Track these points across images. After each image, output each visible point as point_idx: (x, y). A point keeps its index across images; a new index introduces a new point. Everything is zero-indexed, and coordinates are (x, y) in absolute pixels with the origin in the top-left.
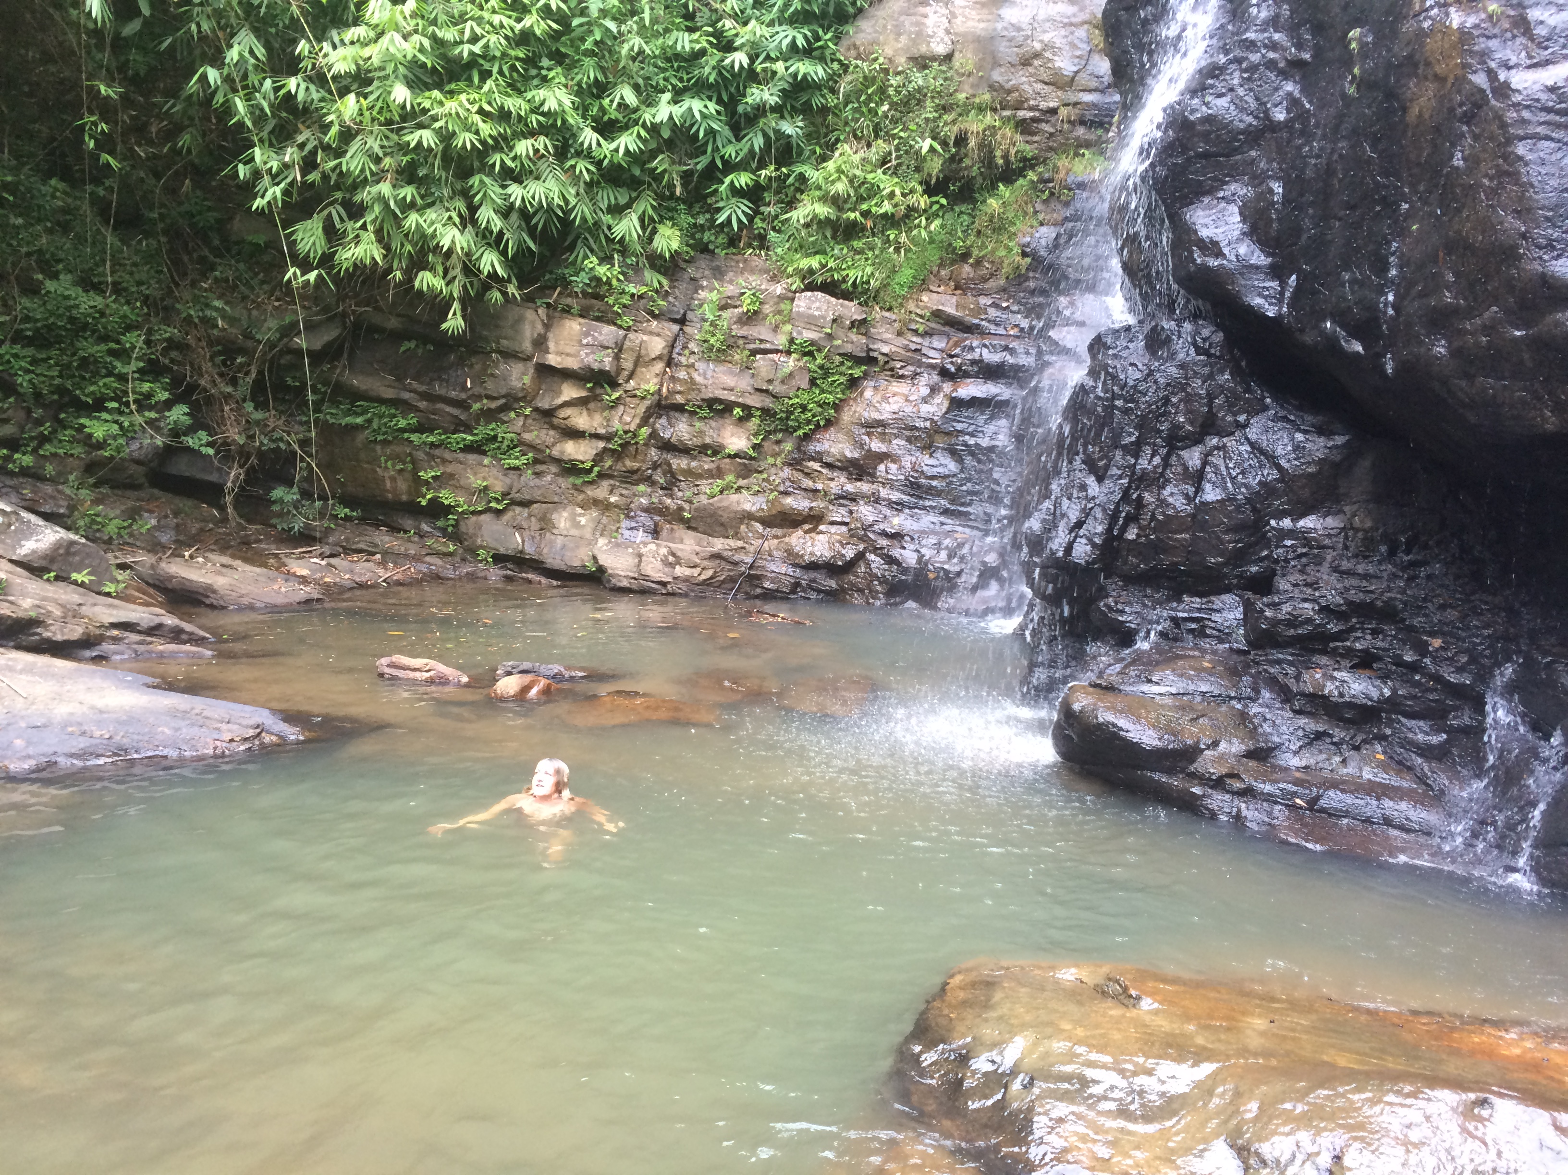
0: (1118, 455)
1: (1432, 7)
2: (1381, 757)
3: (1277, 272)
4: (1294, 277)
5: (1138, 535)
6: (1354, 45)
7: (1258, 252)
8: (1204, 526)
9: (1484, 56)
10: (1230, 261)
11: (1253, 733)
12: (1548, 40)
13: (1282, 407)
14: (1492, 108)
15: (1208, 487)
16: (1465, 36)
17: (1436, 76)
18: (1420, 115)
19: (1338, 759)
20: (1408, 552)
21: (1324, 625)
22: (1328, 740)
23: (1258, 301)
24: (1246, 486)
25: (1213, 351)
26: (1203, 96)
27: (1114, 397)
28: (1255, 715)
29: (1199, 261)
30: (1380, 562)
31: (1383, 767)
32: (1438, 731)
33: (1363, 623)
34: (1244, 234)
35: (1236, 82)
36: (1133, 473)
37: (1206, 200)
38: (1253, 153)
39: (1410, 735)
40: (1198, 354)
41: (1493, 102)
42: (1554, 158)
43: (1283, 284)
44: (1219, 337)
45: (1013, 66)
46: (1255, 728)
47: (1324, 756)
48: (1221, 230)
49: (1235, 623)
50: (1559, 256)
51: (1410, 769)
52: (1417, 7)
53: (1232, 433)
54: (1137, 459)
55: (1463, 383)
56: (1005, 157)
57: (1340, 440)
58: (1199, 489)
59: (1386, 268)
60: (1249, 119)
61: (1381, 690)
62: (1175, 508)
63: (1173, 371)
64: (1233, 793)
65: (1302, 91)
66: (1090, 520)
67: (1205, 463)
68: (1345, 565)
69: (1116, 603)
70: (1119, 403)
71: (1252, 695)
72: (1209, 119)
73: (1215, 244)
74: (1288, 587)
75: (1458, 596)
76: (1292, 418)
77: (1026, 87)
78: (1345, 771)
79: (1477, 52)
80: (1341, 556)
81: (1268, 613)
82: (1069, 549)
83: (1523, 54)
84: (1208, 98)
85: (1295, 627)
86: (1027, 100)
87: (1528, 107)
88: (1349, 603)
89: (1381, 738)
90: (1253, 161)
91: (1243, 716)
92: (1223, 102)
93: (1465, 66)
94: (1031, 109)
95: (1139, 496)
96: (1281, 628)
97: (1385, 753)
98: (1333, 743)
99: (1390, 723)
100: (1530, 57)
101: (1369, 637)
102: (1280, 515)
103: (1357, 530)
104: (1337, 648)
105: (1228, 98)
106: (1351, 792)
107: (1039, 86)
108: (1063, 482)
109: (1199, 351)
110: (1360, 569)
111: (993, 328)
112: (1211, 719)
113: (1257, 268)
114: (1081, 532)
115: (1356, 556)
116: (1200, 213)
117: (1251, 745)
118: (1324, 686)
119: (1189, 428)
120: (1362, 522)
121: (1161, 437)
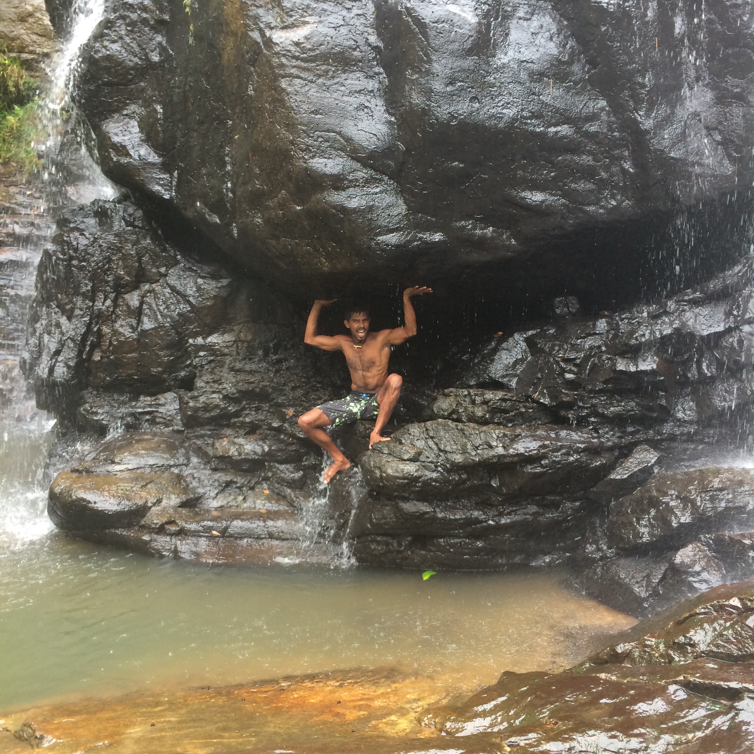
0: (79, 301)
2: (267, 492)
3: (166, 167)
4: (176, 172)
5: (102, 357)
6: (187, 10)
7: (153, 154)
8: (146, 347)
9: (256, 18)
10: (135, 160)
11: (186, 490)
12: (292, 10)
13: (188, 262)
14: (265, 55)
15: (145, 320)
17: (232, 32)
18: (229, 60)
19: (241, 498)
20: (275, 353)
21: (226, 408)
22: (234, 486)
23: (157, 188)
24: (170, 317)
25: (136, 223)
26: (102, 41)
27: (71, 258)
28: (187, 476)
29: (115, 159)
30: (259, 361)
31: (269, 499)
32: (298, 470)
33: (250, 404)
34: (142, 140)
35: (123, 32)
36: (92, 312)
37: (116, 116)
38: (142, 84)
39: (282, 475)
40: (127, 226)
41: (265, 51)
42: (303, 90)
43: (172, 176)
44: (139, 213)
45: (13, 21)
46: (188, 486)
47: (232, 497)
48: (126, 138)
49: (175, 412)
50: (313, 157)
51: (284, 497)
53: (158, 281)
54: (94, 302)
55: (274, 242)
56: (16, 86)
57: (225, 282)
58: (139, 322)
59: (224, 164)
60: (136, 60)
61: (263, 447)
62: (124, 335)
63: (111, 238)
64: (171, 535)
65: (167, 42)
66: (65, 349)
67: (142, 303)
68: (238, 365)
69: (91, 407)
70: (75, 262)
71: (185, 462)
72: (108, 58)
73: (124, 147)
74: (202, 384)
75: (303, 380)
76: (195, 268)
77: (25, 37)
78: (245, 505)
79: (252, 16)
80: (235, 360)
81: (191, 404)
82: (51, 370)
83: (279, 19)
84: (106, 43)
85: (209, 411)
86: (27, 46)
87: (284, 55)
88: (239, 392)
89: (266, 479)
90: (143, 90)
91: (179, 477)
92: (116, 47)
93: (246, 25)
94: (31, 52)
95: (99, 328)
96: (200, 413)
97: (269, 489)
98: (237, 488)
99: (270, 469)
100: (283, 22)
101: (253, 413)
102: (195, 335)
103: (243, 342)
104: (235, 422)
105: (120, 44)
106: (248, 520)
107: (34, 37)
108: (44, 322)
109: (128, 224)
110: (248, 367)
111: (22, 210)
112: (156, 484)
113: (154, 164)
114: (60, 358)
115: (244, 359)
116: (112, 125)
117: (184, 498)
118: (229, 449)
119: (127, 278)
120: (245, 336)
121: (109, 286)
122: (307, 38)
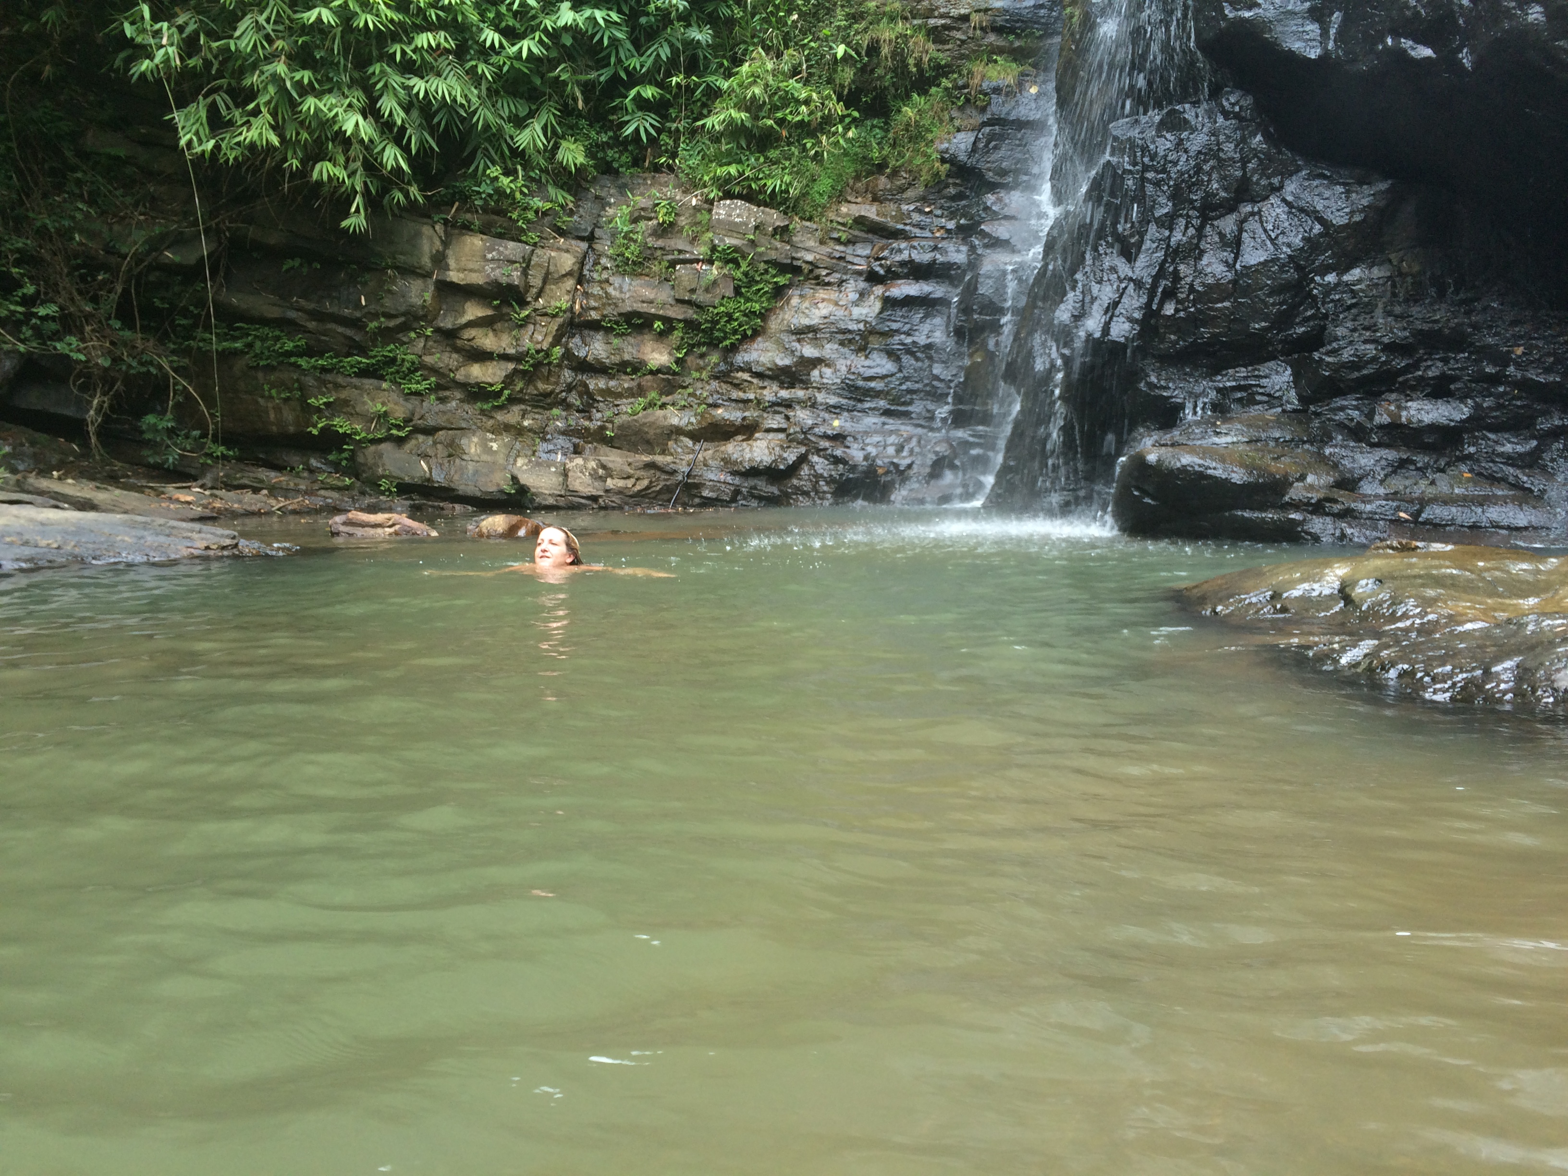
0: (1152, 228)
2: (1468, 475)
3: (1316, 15)
4: (1336, 14)
5: (1177, 311)
8: (1246, 291)
10: (1265, 10)
11: (1335, 468)
13: (1316, 165)
15: (1248, 251)
19: (1426, 482)
20: (1457, 292)
21: (1390, 362)
22: (1413, 467)
23: (1298, 45)
24: (1288, 245)
25: (1243, 115)
27: (1146, 168)
28: (1332, 455)
29: (1230, 16)
30: (1431, 304)
31: (1472, 482)
32: (1527, 439)
33: (1432, 352)
36: (1168, 246)
39: (1498, 448)
40: (1226, 119)
43: (1326, 23)
44: (1248, 101)
46: (1336, 464)
47: (1411, 481)
49: (1285, 386)
51: (1502, 479)
53: (1267, 197)
54: (1171, 232)
56: (919, 64)
57: (1383, 185)
58: (1238, 255)
61: (1462, 410)
62: (1214, 276)
64: (1334, 515)
66: (1125, 299)
67: (1241, 230)
68: (1398, 309)
69: (1158, 381)
70: (1150, 175)
71: (1324, 438)
74: (1344, 333)
76: (1328, 174)
78: (1436, 490)
80: (1392, 303)
82: (1106, 329)
85: (1360, 368)
86: (937, 8)
88: (1415, 335)
89: (1465, 458)
91: (1320, 456)
94: (942, 16)
95: (1175, 268)
96: (1344, 372)
97: (1471, 471)
98: (1418, 469)
99: (1473, 441)
101: (1440, 363)
102: (1324, 270)
103: (1405, 276)
104: (1407, 380)
106: (1450, 505)
109: (1228, 115)
111: (917, 232)
112: (1291, 457)
113: (1295, 13)
114: (1117, 312)
115: (1407, 300)
117: (1336, 478)
118: (1400, 416)
119: (1223, 194)
120: (1410, 267)
121: (1194, 208)
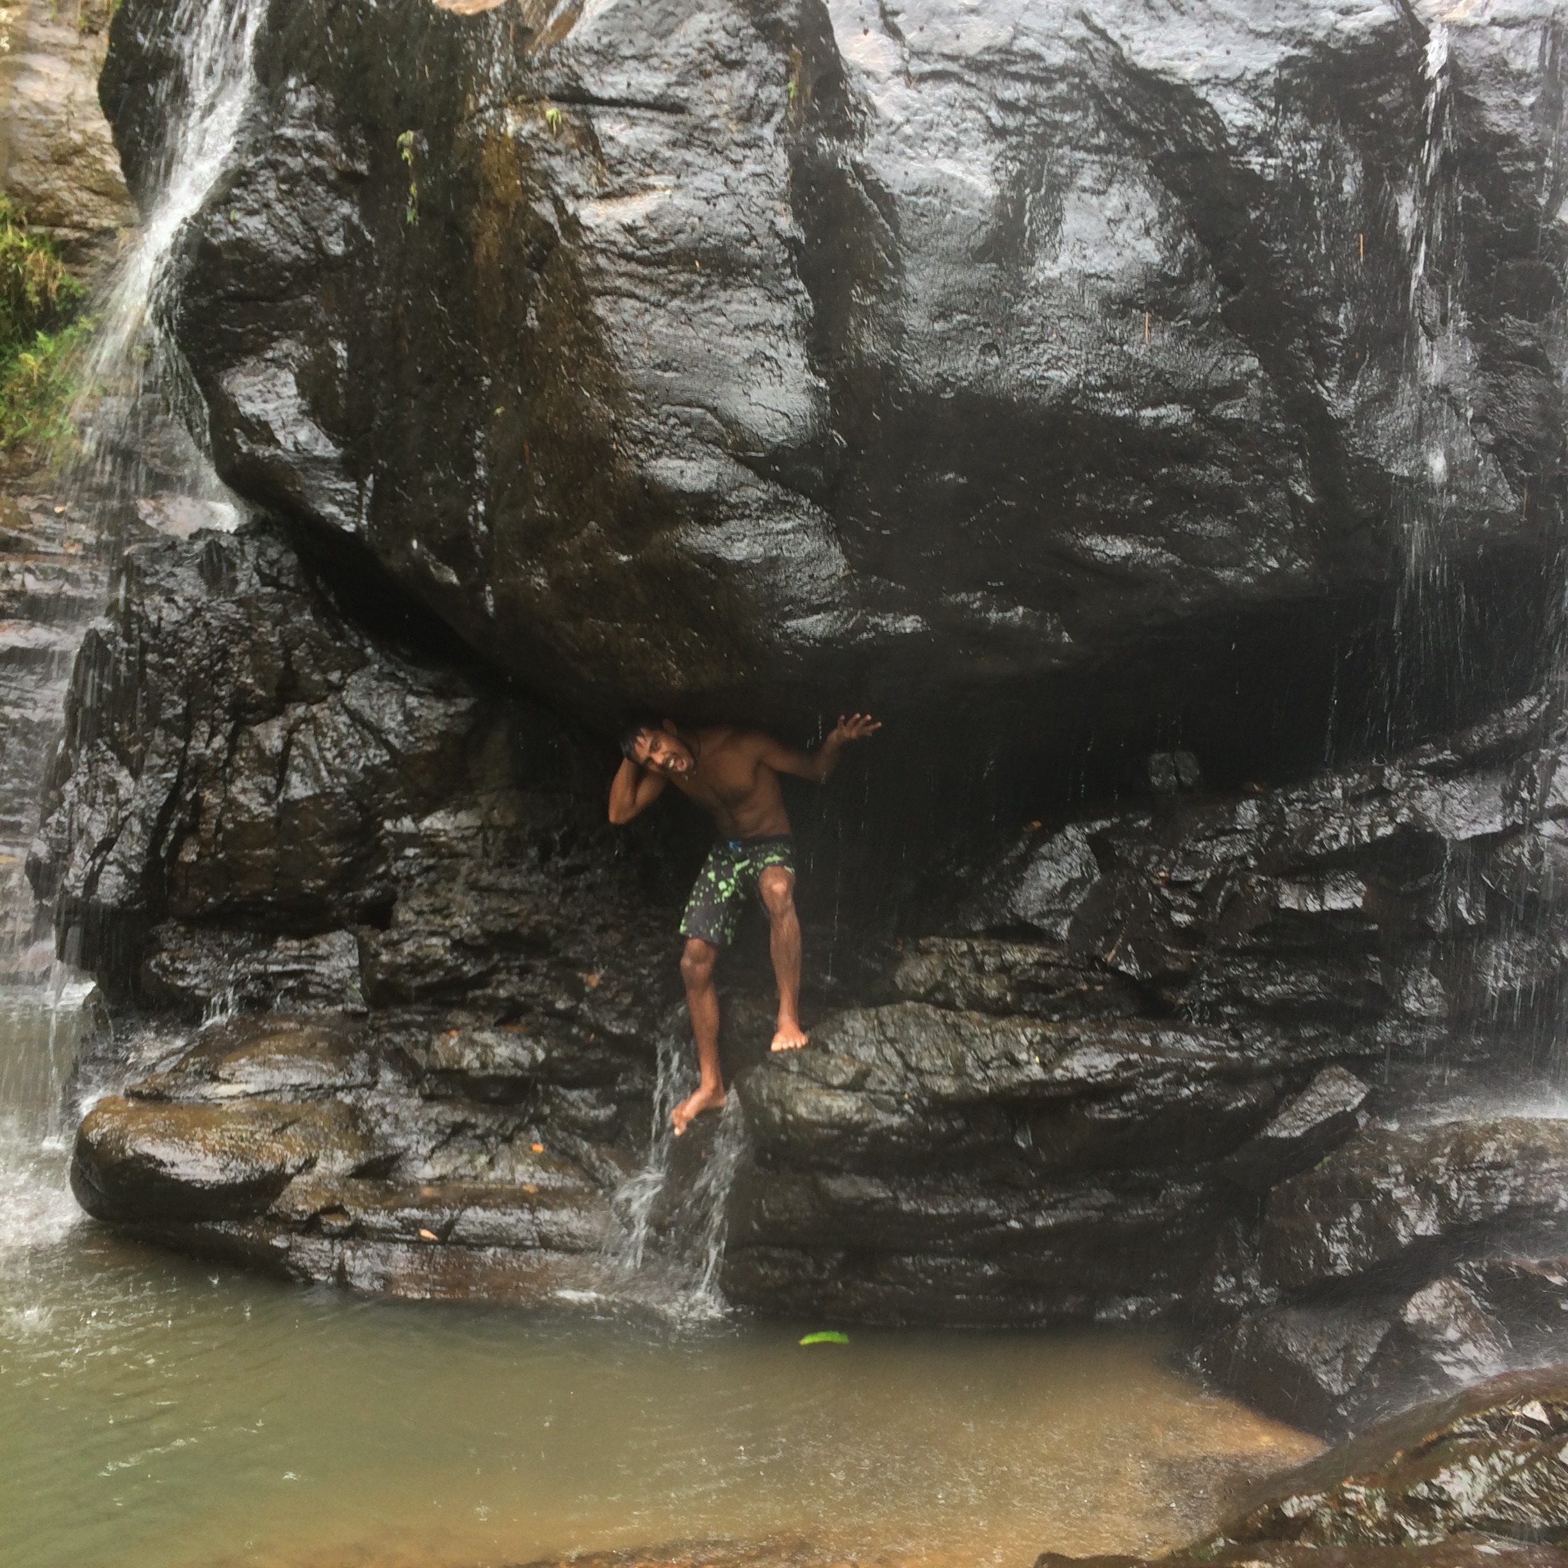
0: (158, 735)
1: (486, 108)
2: (539, 1148)
3: (350, 468)
4: (371, 478)
5: (199, 855)
6: (406, 154)
7: (323, 439)
8: (293, 835)
9: (548, 176)
10: (286, 451)
11: (367, 1141)
12: (621, 162)
13: (389, 660)
14: (563, 250)
15: (295, 778)
16: (522, 149)
17: (497, 202)
18: (488, 257)
19: (483, 1159)
20: (564, 854)
21: (458, 968)
22: (470, 1133)
23: (331, 509)
24: (347, 774)
25: (284, 580)
26: (228, 212)
27: (145, 649)
28: (371, 1110)
29: (245, 449)
30: (530, 871)
31: (542, 1162)
32: (603, 1101)
33: (507, 960)
34: (303, 413)
35: (272, 195)
36: (184, 762)
37: (251, 362)
38: (307, 299)
39: (573, 1112)
40: (264, 584)
41: (563, 242)
42: (640, 323)
43: (361, 486)
44: (290, 560)
45: (43, 163)
46: (371, 1131)
47: (465, 1157)
48: (270, 407)
49: (348, 973)
50: (659, 455)
51: (576, 1160)
52: (472, 107)
53: (323, 699)
54: (188, 741)
55: (570, 627)
56: (43, 292)
57: (463, 704)
58: (283, 783)
59: (473, 464)
60: (296, 250)
61: (533, 1052)
62: (249, 810)
63: (229, 608)
64: (333, 1236)
65: (361, 217)
66: (124, 837)
67: (288, 743)
68: (486, 878)
69: (173, 960)
70: (151, 657)
71: (369, 1079)
72: (240, 245)
73: (265, 425)
74: (410, 916)
75: (621, 911)
76: (402, 674)
77: (66, 195)
78: (492, 1175)
79: (538, 171)
80: (479, 867)
81: (385, 958)
82: (92, 881)
83: (594, 179)
84: (236, 215)
85: (423, 974)
86: (68, 214)
87: (603, 251)
88: (487, 933)
89: (538, 1120)
90: (308, 311)
91: (354, 1114)
92: (255, 223)
93: (528, 190)
94: (76, 226)
95: (196, 796)
96: (403, 978)
97: (544, 1141)
98: (477, 1137)
99: (548, 1098)
100: (601, 184)
101: (515, 979)
102: (397, 813)
103: (497, 829)
104: (476, 998)
105: (264, 218)
106: (497, 1207)
107: (85, 196)
108: (82, 780)
109: (266, 580)
110: (505, 883)
111: (42, 545)
112: (305, 1125)
113: (324, 462)
114: (111, 856)
115: (499, 865)
116: (241, 379)
117: (363, 1157)
118: (462, 1055)
119: (261, 692)
120: (502, 817)
121: (222, 707)
122: (650, 219)
